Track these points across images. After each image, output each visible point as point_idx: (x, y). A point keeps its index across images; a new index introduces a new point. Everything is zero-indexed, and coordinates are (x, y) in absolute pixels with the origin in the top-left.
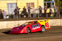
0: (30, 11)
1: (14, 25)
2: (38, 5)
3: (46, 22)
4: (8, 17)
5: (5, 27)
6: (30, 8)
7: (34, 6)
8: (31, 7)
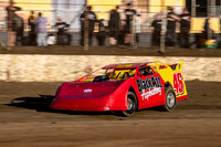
0: (134, 23)
1: (73, 70)
2: (163, 2)
3: (176, 72)
4: (52, 41)
5: (40, 78)
6: (134, 11)
7: (148, 6)
8: (139, 10)
